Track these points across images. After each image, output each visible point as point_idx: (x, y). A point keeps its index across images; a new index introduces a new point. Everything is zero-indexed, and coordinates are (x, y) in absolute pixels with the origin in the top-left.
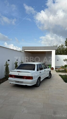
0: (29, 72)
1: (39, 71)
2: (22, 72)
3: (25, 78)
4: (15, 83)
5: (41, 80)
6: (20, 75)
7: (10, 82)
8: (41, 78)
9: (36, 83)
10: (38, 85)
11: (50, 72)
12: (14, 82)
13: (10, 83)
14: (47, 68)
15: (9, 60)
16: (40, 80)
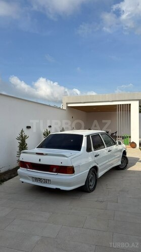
0: (64, 156)
1: (94, 152)
2: (46, 155)
3: (54, 170)
4: (33, 181)
5: (100, 174)
6: (42, 162)
7: (22, 180)
8: (99, 168)
9: (84, 184)
10: (91, 188)
11: (125, 153)
12: (29, 180)
13: (23, 182)
14: (115, 143)
15: (29, 127)
16: (96, 175)
